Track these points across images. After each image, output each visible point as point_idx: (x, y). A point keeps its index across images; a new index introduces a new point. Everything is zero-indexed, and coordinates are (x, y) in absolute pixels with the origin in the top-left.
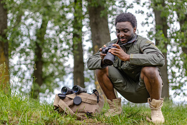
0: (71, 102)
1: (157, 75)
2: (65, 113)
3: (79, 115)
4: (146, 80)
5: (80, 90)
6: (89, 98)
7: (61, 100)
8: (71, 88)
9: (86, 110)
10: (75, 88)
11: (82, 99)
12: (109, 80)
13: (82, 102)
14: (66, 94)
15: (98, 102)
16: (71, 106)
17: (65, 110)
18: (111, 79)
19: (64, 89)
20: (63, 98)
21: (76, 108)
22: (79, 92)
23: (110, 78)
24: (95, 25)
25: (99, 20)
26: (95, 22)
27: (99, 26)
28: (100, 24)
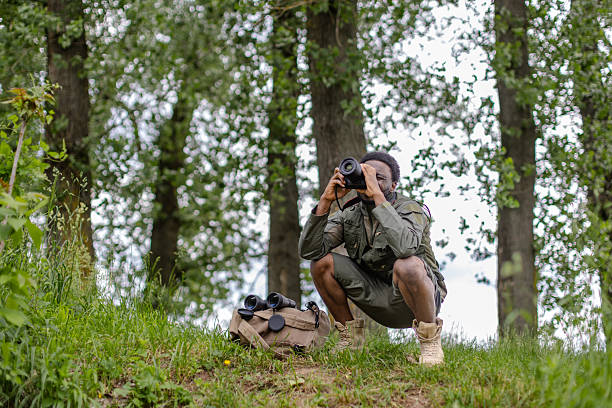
0: (264, 326)
1: (421, 277)
2: (253, 347)
3: (280, 351)
4: (401, 285)
5: (282, 302)
6: (299, 318)
7: (244, 322)
8: (264, 298)
9: (292, 342)
10: (271, 298)
11: (286, 320)
12: (336, 283)
13: (285, 325)
14: (255, 310)
15: (317, 326)
16: (264, 334)
17: (251, 340)
18: (341, 282)
19: (251, 300)
20: (248, 318)
21: (273, 337)
22: (280, 307)
23: (337, 280)
24: (328, 135)
25: (338, 120)
26: (328, 125)
27: (338, 136)
28: (342, 131)
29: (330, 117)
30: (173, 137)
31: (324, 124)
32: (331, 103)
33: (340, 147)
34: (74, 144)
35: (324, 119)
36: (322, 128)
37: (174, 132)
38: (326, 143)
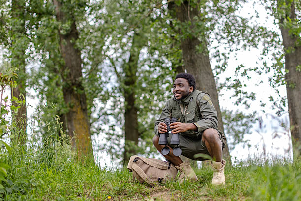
4: (206, 143)
6: (160, 163)
7: (135, 164)
15: (169, 168)
24: (191, 64)
25: (196, 56)
26: (191, 59)
27: (196, 64)
28: (198, 61)
29: (191, 56)
30: (130, 70)
31: (189, 59)
32: (191, 48)
33: (198, 69)
34: (76, 81)
35: (189, 56)
36: (188, 61)
37: (130, 67)
38: (191, 69)
